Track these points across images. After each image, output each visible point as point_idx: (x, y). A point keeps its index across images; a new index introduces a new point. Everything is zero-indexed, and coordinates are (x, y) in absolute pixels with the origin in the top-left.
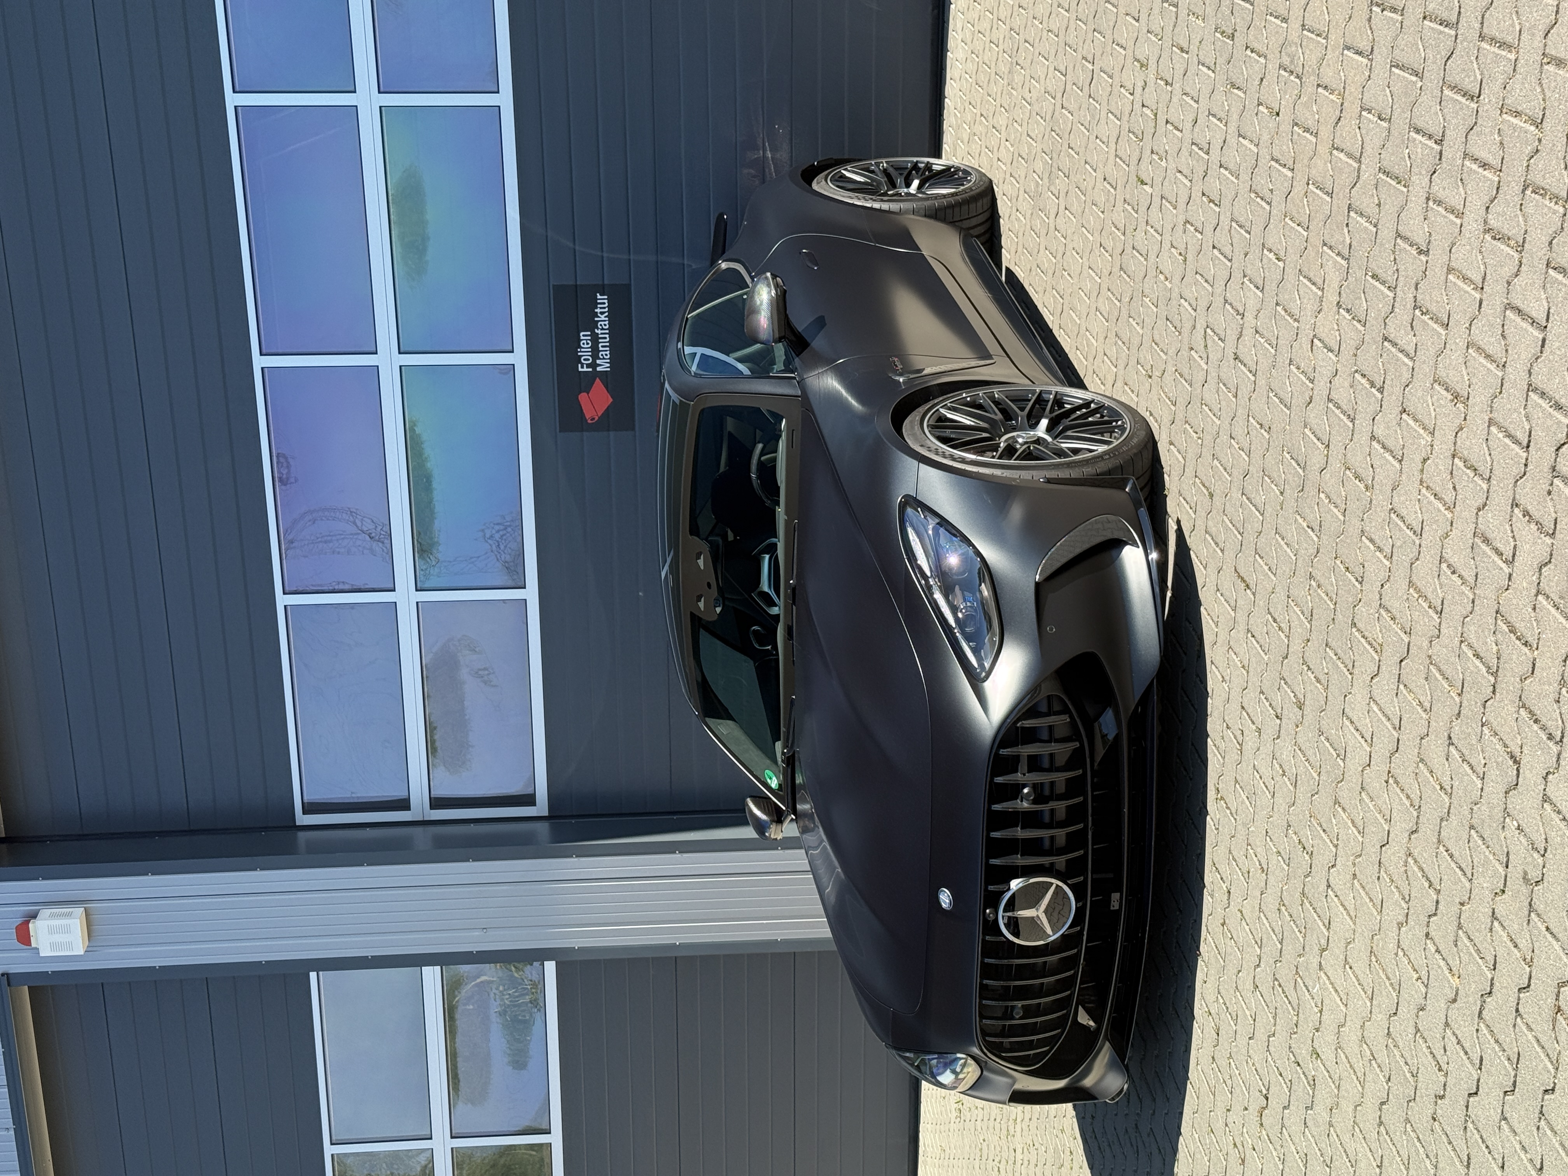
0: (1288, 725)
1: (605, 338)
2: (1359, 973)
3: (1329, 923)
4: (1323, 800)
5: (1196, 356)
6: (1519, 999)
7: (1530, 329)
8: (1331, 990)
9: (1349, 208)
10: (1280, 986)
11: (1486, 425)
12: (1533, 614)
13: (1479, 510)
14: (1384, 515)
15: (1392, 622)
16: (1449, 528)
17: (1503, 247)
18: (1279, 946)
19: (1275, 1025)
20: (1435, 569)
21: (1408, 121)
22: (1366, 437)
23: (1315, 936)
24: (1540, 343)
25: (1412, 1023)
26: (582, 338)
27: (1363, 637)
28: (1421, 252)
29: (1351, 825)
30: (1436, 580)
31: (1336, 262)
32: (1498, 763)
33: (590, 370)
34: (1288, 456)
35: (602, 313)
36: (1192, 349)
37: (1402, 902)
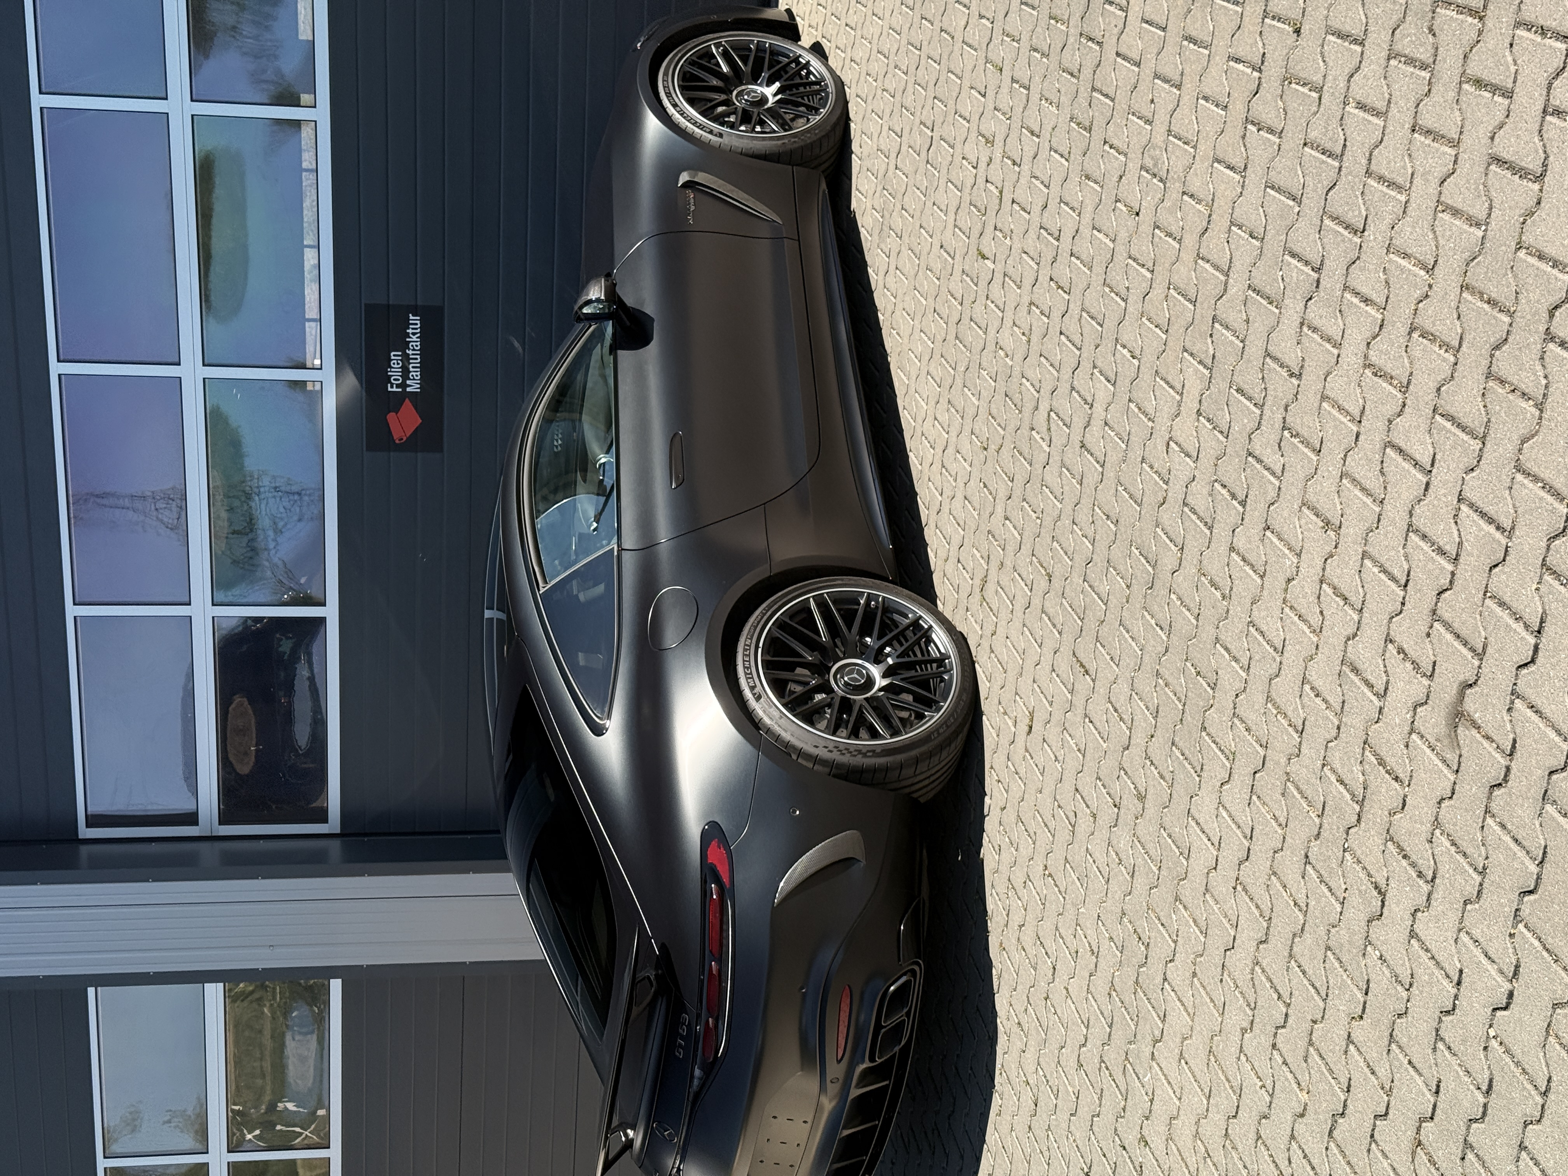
0: (1126, 816)
1: (416, 359)
2: (1196, 1070)
3: (1165, 1016)
4: (1163, 896)
5: (1037, 437)
6: (1375, 1125)
7: (1413, 471)
8: (1164, 1081)
9: (1213, 319)
10: (1107, 1069)
11: (1360, 557)
12: (1405, 752)
13: (1349, 639)
14: (1241, 626)
15: (1246, 733)
16: (1314, 652)
17: (1384, 385)
18: (1108, 1030)
19: (1100, 1106)
20: (1296, 688)
21: (1283, 244)
22: (1224, 549)
23: (1148, 1027)
24: (1424, 486)
25: (1253, 1129)
26: (393, 358)
27: (1214, 742)
28: (1292, 375)
29: (1192, 924)
30: (1297, 700)
31: (1197, 371)
32: (1360, 891)
33: (400, 390)
34: (1137, 552)
35: (414, 334)
36: (1033, 429)
37: (1247, 1009)
